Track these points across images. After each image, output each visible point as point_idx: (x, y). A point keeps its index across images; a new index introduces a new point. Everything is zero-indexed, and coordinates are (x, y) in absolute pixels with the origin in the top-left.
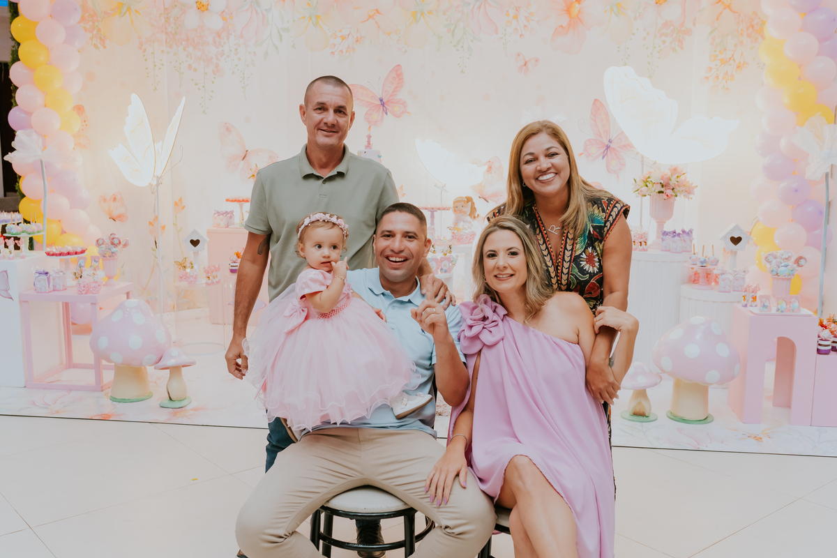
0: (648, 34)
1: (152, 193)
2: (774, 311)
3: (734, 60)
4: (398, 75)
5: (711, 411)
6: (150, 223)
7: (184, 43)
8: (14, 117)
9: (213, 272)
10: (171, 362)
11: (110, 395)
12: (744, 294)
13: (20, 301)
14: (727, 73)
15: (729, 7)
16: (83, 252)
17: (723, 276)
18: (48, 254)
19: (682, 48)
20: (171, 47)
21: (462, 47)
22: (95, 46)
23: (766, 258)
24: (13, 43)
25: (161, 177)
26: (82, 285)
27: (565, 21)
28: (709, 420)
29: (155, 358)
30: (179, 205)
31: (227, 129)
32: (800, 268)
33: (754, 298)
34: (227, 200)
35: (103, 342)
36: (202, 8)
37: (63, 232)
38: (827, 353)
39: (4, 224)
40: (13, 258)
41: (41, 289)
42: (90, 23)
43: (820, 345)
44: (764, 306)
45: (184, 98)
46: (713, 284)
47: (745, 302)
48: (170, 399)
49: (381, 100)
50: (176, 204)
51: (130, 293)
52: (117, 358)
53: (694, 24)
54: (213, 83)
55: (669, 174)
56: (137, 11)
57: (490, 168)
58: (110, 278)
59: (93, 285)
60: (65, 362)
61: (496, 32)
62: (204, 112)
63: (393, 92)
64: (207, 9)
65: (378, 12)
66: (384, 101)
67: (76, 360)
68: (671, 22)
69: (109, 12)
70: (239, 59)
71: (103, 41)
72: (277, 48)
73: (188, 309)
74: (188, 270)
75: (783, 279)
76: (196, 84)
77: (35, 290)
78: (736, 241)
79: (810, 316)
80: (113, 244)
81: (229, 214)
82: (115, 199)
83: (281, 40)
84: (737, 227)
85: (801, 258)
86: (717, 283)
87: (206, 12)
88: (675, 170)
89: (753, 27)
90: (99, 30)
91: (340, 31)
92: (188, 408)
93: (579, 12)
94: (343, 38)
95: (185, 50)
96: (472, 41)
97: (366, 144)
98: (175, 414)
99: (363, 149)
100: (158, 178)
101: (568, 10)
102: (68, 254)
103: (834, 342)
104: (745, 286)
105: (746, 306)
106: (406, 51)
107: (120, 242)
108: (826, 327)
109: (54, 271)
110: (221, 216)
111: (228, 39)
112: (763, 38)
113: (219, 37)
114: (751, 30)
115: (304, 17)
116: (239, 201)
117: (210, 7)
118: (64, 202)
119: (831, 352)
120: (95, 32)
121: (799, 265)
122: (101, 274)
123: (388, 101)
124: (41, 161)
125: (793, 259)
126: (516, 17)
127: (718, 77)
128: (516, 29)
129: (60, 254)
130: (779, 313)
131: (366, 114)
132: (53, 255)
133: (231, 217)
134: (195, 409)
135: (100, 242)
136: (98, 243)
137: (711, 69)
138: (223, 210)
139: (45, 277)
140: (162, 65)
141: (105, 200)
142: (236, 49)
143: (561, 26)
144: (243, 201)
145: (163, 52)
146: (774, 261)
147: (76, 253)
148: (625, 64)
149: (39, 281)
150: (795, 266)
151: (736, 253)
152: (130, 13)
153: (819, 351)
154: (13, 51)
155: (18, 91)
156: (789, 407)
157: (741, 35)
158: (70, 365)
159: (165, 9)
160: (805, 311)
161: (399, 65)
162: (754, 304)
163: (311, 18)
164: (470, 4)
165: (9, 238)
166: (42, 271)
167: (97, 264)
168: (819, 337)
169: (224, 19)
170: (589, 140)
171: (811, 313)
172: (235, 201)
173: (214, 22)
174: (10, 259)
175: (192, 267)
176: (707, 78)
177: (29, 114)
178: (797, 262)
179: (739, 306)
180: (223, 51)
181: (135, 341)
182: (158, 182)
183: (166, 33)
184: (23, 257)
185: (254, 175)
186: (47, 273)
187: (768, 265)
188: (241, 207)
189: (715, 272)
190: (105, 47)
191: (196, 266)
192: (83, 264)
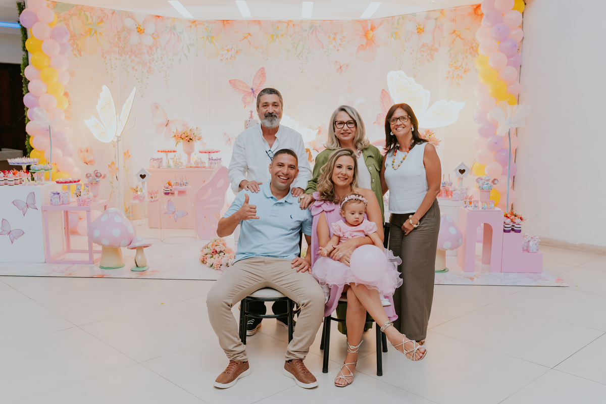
0: (413, 51)
1: (114, 146)
2: (480, 209)
3: (462, 67)
4: (262, 74)
5: (447, 266)
6: (109, 166)
7: (129, 53)
8: (27, 99)
9: (154, 194)
10: (138, 244)
11: (99, 265)
12: (465, 200)
13: (42, 210)
14: (458, 75)
15: (459, 36)
16: (79, 181)
17: (455, 192)
18: (58, 182)
19: (433, 60)
20: (121, 56)
21: (302, 57)
22: (75, 55)
23: (477, 180)
24: (24, 53)
25: (120, 137)
26: (81, 200)
27: (364, 42)
28: (446, 270)
29: (128, 242)
30: (127, 154)
31: (156, 107)
32: (495, 185)
33: (470, 203)
34: (158, 151)
35: (97, 233)
36: (140, 31)
37: (58, 171)
38: (509, 231)
39: (28, 165)
40: (37, 185)
41: (55, 203)
42: (72, 41)
43: (505, 227)
44: (475, 206)
45: (135, 88)
46: (450, 197)
47: (466, 205)
48: (137, 266)
49: (252, 89)
50: (125, 154)
51: (107, 206)
52: (106, 242)
53: (440, 46)
54: (147, 78)
55: (425, 134)
56: (100, 33)
57: (320, 131)
58: (95, 196)
59: (87, 200)
60: (65, 249)
61: (323, 48)
62: (142, 96)
63: (260, 84)
64: (143, 32)
65: (250, 35)
66: (254, 90)
67: (72, 247)
68: (426, 44)
69: (84, 34)
70: (163, 63)
71: (80, 52)
72: (186, 56)
73: (134, 220)
74: (139, 193)
75: (486, 191)
76: (137, 79)
77: (51, 204)
78: (462, 172)
79: (500, 211)
80: (97, 176)
81: (160, 160)
82: (87, 151)
83: (189, 52)
84: (462, 164)
85: (495, 179)
86: (452, 196)
87: (143, 34)
88: (428, 131)
89: (473, 48)
90: (77, 45)
91: (226, 46)
92: (148, 271)
93: (373, 36)
94: (228, 50)
95: (130, 57)
96: (308, 53)
97: (250, 116)
98: (141, 274)
99: (248, 119)
100: (118, 137)
101: (366, 35)
102: (71, 182)
103: (513, 226)
104: (465, 196)
105: (466, 207)
106: (267, 59)
107: (101, 175)
108: (508, 218)
109: (62, 192)
110: (155, 161)
111: (156, 51)
112: (478, 55)
113: (151, 49)
114: (471, 49)
115: (204, 37)
116: (166, 152)
117: (145, 31)
118: (59, 152)
119: (511, 231)
120: (75, 46)
121: (494, 184)
122: (91, 194)
123: (256, 90)
124: (49, 126)
125: (491, 181)
126: (334, 39)
127: (453, 77)
128: (335, 46)
129: (65, 183)
130: (483, 209)
131: (243, 98)
132: (61, 183)
133: (161, 162)
134: (153, 271)
135: (89, 175)
136: (87, 176)
137: (449, 72)
138: (156, 157)
139: (58, 196)
140: (116, 67)
141: (81, 151)
142: (162, 57)
143: (362, 45)
144: (168, 151)
145: (116, 59)
146: (481, 182)
147: (75, 182)
148: (400, 69)
149: (54, 199)
150: (492, 184)
151: (462, 179)
152: (96, 35)
153: (505, 231)
154: (24, 58)
155: (30, 84)
156: (490, 264)
157: (466, 52)
158: (69, 250)
159: (118, 32)
160: (497, 209)
161: (263, 68)
162: (470, 206)
163: (207, 38)
164: (306, 30)
165: (34, 173)
166: (55, 192)
167: (88, 188)
168: (505, 223)
169: (154, 38)
170: (379, 114)
171: (500, 209)
172: (164, 151)
173: (148, 40)
174: (35, 185)
175: (142, 191)
176: (447, 77)
177: (38, 97)
178: (493, 182)
179: (463, 208)
180: (153, 58)
181: (116, 232)
182: (118, 139)
183: (119, 47)
184: (43, 184)
185: (175, 136)
186: (58, 194)
187: (478, 184)
188: (167, 155)
189: (451, 189)
190: (81, 56)
191: (144, 191)
192: (79, 188)
